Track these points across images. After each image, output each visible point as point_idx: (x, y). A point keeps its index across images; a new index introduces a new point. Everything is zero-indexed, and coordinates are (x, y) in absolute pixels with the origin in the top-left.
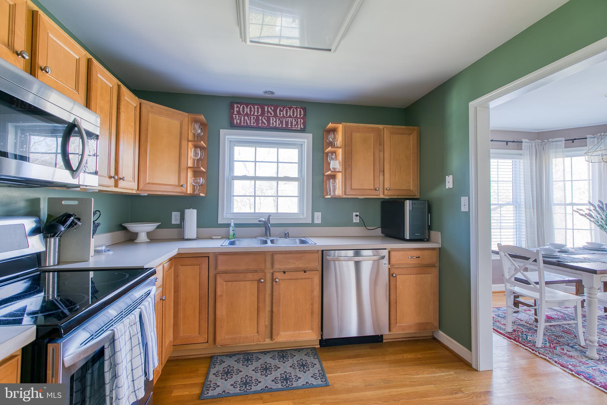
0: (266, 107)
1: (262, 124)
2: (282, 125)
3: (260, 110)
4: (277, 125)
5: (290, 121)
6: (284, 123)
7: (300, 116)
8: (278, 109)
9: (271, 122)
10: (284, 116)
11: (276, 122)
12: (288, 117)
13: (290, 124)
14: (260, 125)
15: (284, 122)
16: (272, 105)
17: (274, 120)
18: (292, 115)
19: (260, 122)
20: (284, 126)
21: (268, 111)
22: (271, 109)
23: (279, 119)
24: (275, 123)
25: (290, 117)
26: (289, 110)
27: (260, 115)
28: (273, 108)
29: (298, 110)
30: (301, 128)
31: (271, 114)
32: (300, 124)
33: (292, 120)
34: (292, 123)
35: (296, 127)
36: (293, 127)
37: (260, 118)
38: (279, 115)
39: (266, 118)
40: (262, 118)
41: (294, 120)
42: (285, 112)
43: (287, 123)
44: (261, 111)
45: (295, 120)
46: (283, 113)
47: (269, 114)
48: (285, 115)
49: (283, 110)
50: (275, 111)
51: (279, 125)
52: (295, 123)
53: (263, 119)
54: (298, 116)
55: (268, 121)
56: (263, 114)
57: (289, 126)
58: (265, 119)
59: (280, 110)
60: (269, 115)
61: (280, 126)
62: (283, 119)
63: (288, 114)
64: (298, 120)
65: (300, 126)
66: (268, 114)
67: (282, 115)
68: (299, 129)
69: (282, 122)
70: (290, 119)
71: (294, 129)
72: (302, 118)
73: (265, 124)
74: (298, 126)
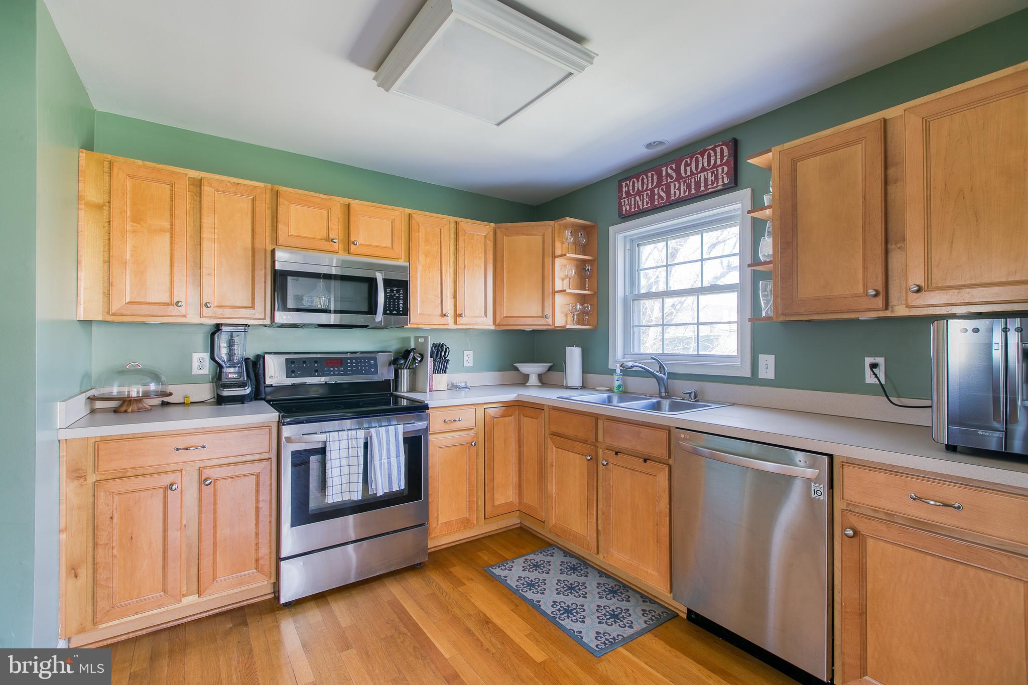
0: (664, 169)
1: (658, 201)
2: (690, 191)
3: (655, 177)
4: (682, 195)
5: (702, 179)
6: (693, 187)
7: (722, 160)
8: (683, 163)
9: (672, 192)
10: (692, 174)
11: (679, 189)
12: (700, 172)
13: (702, 185)
14: (656, 203)
15: (693, 184)
16: (672, 162)
17: (677, 186)
18: (706, 165)
19: (656, 197)
20: (693, 191)
21: (668, 175)
22: (671, 168)
23: (685, 182)
24: (678, 192)
25: (703, 169)
26: (700, 159)
27: (655, 187)
28: (674, 166)
29: (718, 150)
30: (724, 184)
31: (671, 177)
32: (723, 177)
33: (707, 173)
34: (706, 180)
35: (715, 185)
36: (710, 187)
37: (656, 190)
38: (683, 175)
39: (664, 187)
40: (658, 190)
41: (710, 174)
42: (693, 165)
43: (698, 184)
44: (658, 178)
45: (713, 173)
46: (691, 168)
47: (669, 178)
48: (694, 170)
49: (691, 162)
50: (677, 171)
51: (685, 192)
52: (713, 178)
53: (660, 190)
54: (718, 162)
55: (668, 192)
56: (659, 184)
57: (702, 189)
58: (662, 189)
59: (687, 165)
60: (669, 180)
61: (687, 194)
62: (691, 179)
63: (700, 166)
64: (717, 170)
65: (723, 181)
66: (667, 180)
67: (689, 173)
68: (720, 188)
69: (689, 186)
70: (702, 175)
71: (710, 190)
72: (726, 164)
73: (662, 198)
74: (718, 183)
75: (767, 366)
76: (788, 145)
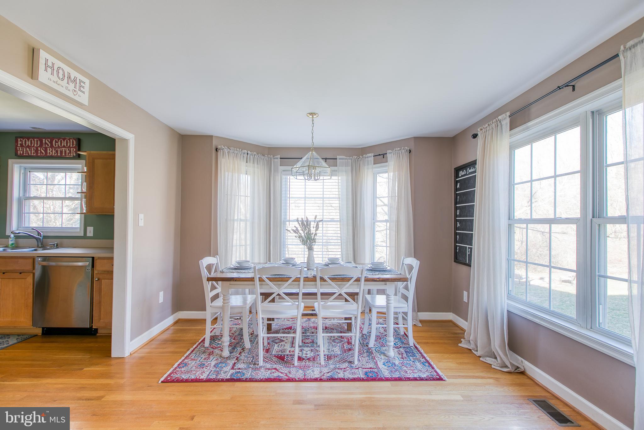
0: (44, 140)
1: (40, 154)
2: (58, 154)
3: (39, 142)
4: (53, 155)
5: (64, 150)
6: (59, 153)
7: (73, 145)
8: (54, 141)
9: (48, 152)
10: (59, 147)
11: (52, 151)
12: (62, 147)
13: (64, 153)
14: (39, 154)
15: (59, 151)
16: (49, 138)
17: (51, 150)
18: (65, 145)
19: (39, 152)
20: (59, 155)
21: (46, 143)
22: (48, 141)
23: (55, 149)
24: (51, 153)
25: (64, 147)
26: (63, 141)
27: (39, 147)
28: (49, 140)
29: (71, 140)
30: (73, 156)
31: (48, 145)
32: (73, 153)
33: (66, 149)
34: (65, 152)
35: (70, 155)
36: (67, 155)
37: (39, 149)
38: (54, 146)
39: (44, 148)
40: (40, 149)
41: (67, 150)
42: (59, 143)
43: (61, 152)
44: (40, 143)
45: (69, 149)
46: (58, 144)
47: (46, 145)
48: (60, 145)
49: (58, 141)
50: (51, 143)
51: (55, 154)
52: (69, 152)
53: (41, 149)
54: (71, 146)
55: (46, 151)
56: (41, 145)
57: (64, 155)
58: (43, 149)
59: (56, 142)
60: (47, 146)
61: (56, 155)
62: (58, 149)
63: (63, 145)
64: (71, 149)
65: (73, 154)
66: (45, 146)
67: (57, 146)
68: (72, 157)
69: (57, 152)
70: (64, 149)
71: (67, 157)
72: (74, 147)
73: (43, 153)
74: (71, 155)
75: (90, 231)
76: (92, 152)
